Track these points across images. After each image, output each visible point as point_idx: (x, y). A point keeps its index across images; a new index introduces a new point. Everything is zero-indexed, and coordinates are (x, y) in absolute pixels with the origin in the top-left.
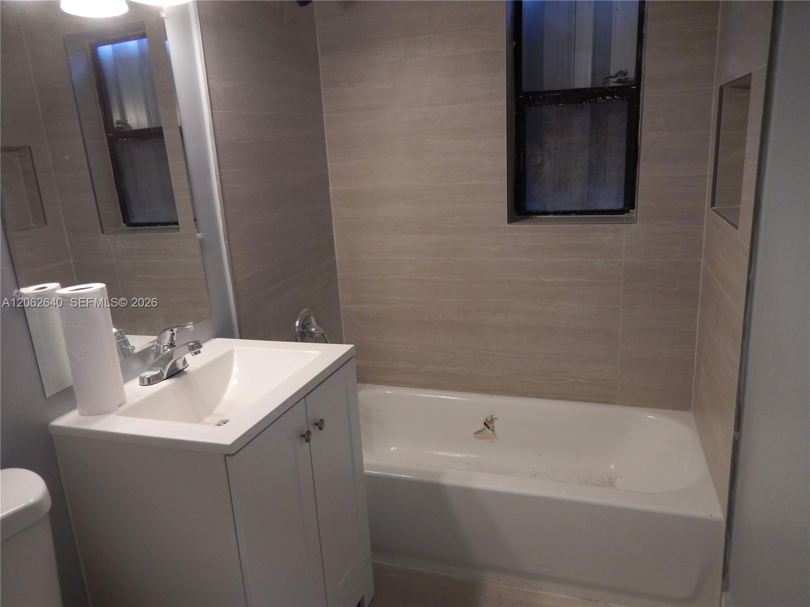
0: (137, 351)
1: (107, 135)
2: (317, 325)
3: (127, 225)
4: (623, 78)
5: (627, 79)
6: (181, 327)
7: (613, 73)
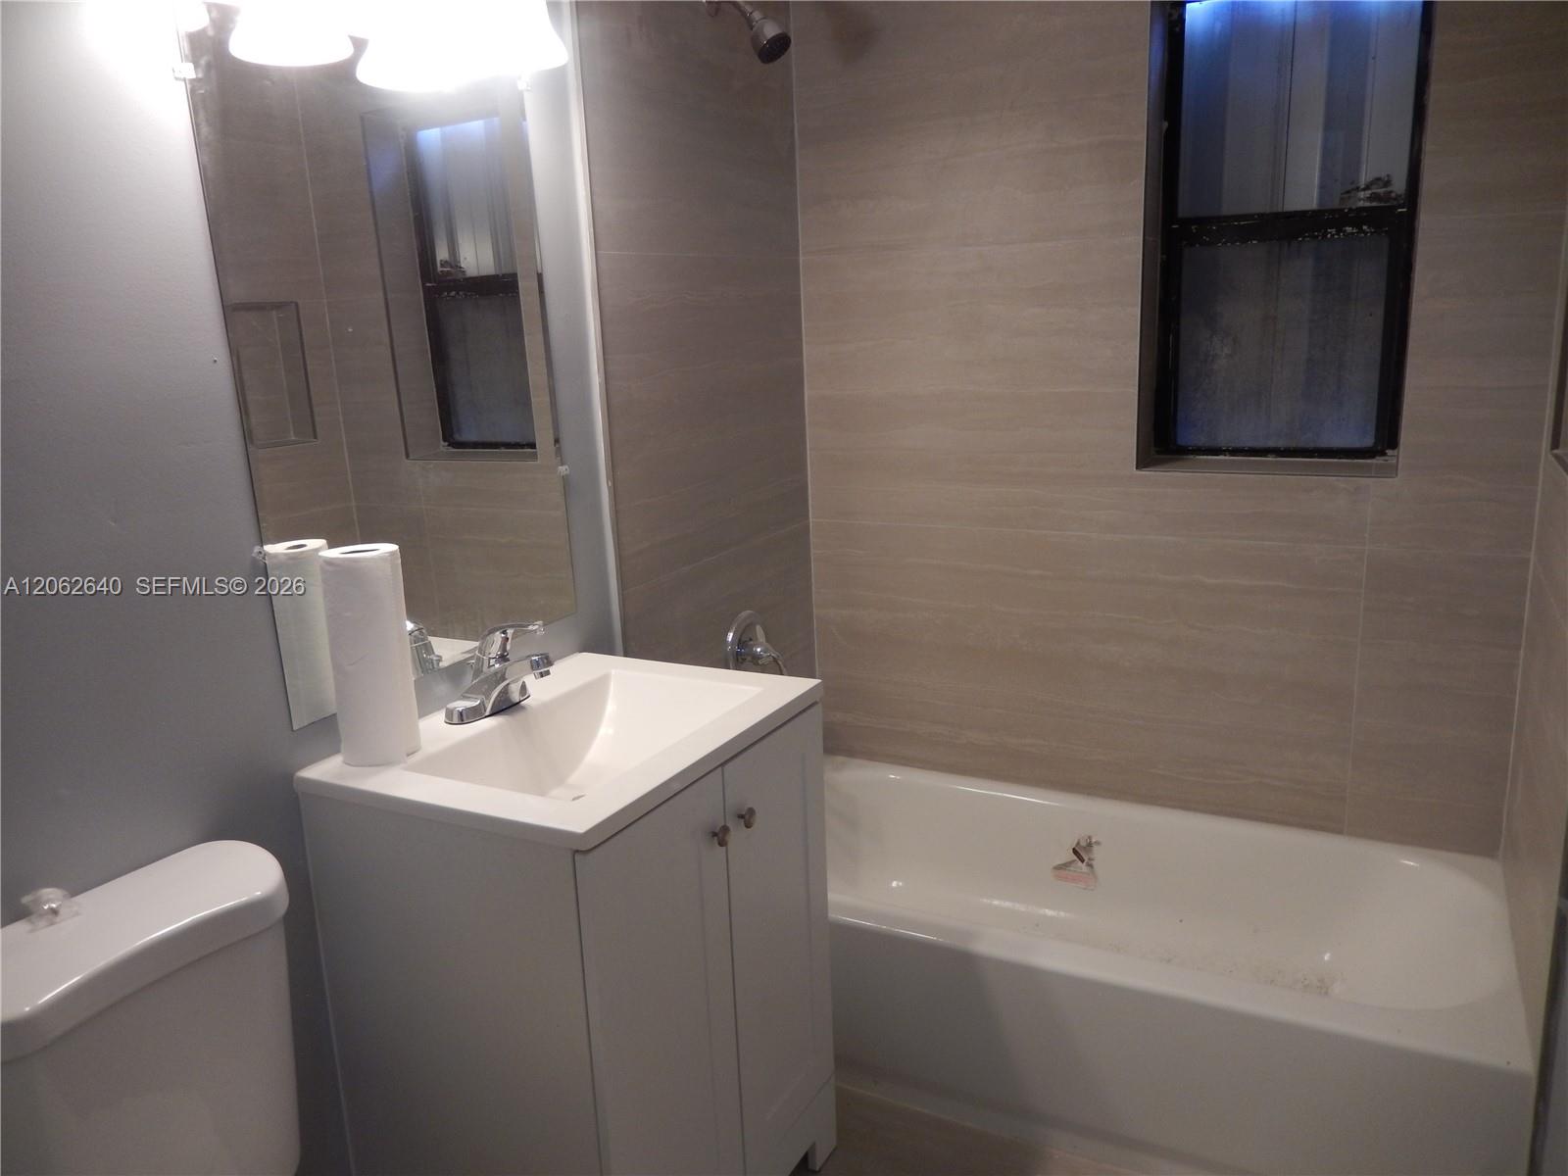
0: (444, 664)
1: (423, 284)
2: (767, 641)
3: (449, 445)
4: (1381, 191)
5: (1391, 192)
6: (520, 627)
7: (1363, 182)
